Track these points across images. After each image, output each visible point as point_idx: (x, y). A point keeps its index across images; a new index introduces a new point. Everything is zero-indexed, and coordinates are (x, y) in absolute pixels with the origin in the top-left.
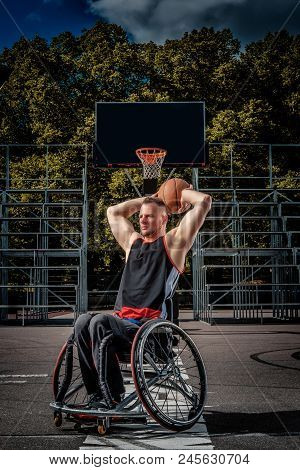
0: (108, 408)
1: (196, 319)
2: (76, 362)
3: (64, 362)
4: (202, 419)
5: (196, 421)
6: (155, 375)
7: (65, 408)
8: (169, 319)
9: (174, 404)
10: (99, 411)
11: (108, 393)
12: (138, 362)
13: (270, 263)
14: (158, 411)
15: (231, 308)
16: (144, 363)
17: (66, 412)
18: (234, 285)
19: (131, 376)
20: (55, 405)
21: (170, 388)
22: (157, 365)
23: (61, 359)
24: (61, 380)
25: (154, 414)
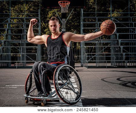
0: (45, 96)
1: (82, 66)
2: (33, 80)
3: (29, 80)
4: (80, 100)
5: (78, 101)
6: (63, 84)
7: (29, 96)
8: (68, 64)
9: (70, 96)
10: (42, 97)
11: (45, 91)
12: (56, 80)
13: (110, 45)
14: (64, 98)
15: (95, 62)
16: (58, 80)
17: (29, 98)
18: (97, 54)
19: (53, 85)
20: (26, 95)
21: (68, 89)
22: (63, 81)
23: (28, 79)
24: (28, 87)
25: (63, 99)
